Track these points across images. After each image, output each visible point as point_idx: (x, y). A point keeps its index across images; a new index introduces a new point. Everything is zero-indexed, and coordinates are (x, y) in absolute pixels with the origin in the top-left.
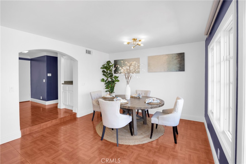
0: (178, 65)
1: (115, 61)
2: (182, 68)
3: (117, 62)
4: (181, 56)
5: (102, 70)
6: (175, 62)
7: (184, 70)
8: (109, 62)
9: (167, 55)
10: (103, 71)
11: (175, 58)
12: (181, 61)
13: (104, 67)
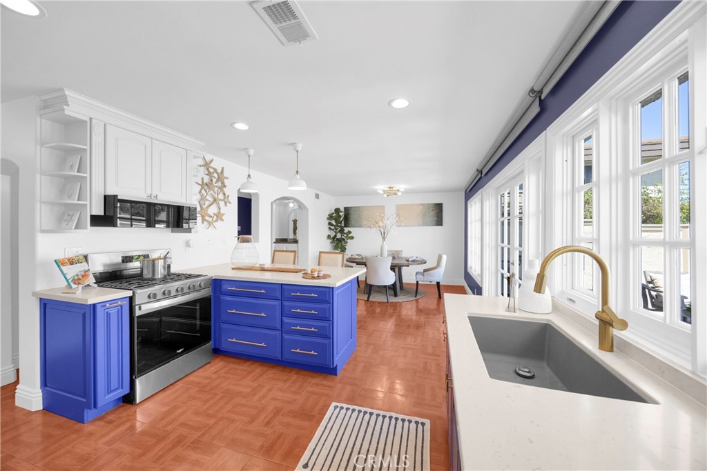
0: (435, 218)
1: (345, 208)
2: (439, 222)
3: (348, 211)
4: (439, 207)
5: (328, 221)
6: (432, 214)
7: (442, 225)
8: (337, 210)
9: (422, 205)
10: (330, 224)
11: (431, 209)
12: (438, 212)
13: (331, 217)
